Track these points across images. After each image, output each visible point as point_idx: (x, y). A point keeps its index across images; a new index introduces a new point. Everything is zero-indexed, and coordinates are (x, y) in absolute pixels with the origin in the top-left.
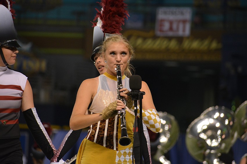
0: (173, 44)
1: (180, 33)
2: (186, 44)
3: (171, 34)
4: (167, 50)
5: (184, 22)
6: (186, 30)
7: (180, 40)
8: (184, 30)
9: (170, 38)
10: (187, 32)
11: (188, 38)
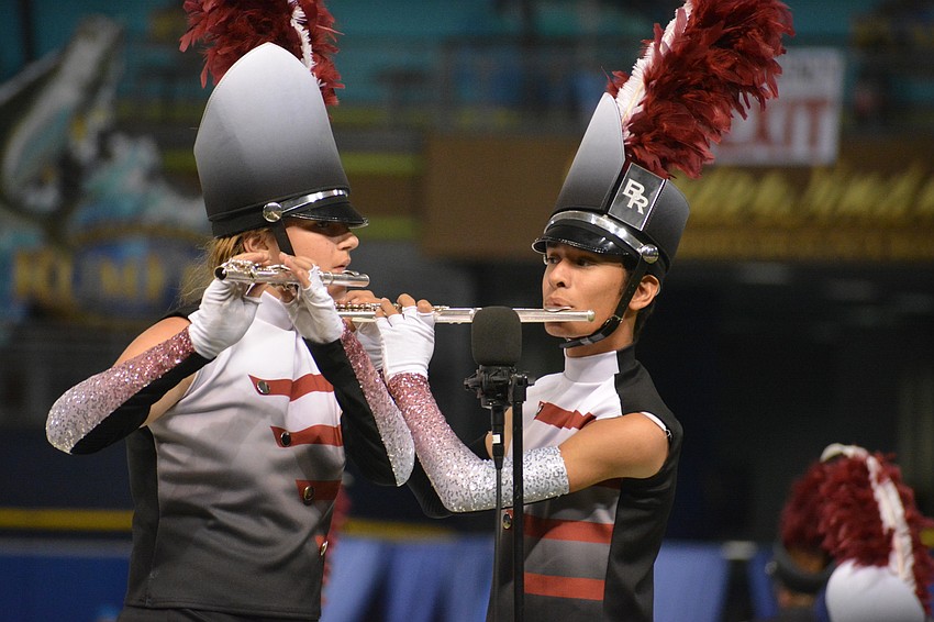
0: (770, 196)
1: (800, 150)
2: (822, 195)
3: (761, 154)
4: (748, 219)
5: (814, 106)
6: (819, 140)
7: (798, 177)
8: (813, 139)
9: (757, 173)
10: (827, 147)
11: (830, 169)
